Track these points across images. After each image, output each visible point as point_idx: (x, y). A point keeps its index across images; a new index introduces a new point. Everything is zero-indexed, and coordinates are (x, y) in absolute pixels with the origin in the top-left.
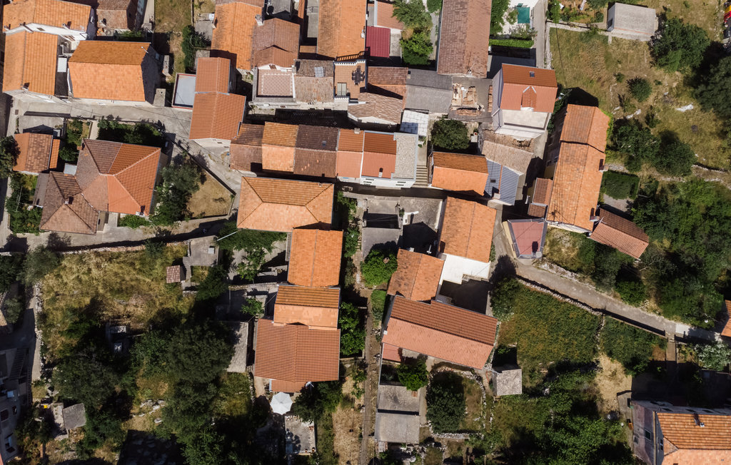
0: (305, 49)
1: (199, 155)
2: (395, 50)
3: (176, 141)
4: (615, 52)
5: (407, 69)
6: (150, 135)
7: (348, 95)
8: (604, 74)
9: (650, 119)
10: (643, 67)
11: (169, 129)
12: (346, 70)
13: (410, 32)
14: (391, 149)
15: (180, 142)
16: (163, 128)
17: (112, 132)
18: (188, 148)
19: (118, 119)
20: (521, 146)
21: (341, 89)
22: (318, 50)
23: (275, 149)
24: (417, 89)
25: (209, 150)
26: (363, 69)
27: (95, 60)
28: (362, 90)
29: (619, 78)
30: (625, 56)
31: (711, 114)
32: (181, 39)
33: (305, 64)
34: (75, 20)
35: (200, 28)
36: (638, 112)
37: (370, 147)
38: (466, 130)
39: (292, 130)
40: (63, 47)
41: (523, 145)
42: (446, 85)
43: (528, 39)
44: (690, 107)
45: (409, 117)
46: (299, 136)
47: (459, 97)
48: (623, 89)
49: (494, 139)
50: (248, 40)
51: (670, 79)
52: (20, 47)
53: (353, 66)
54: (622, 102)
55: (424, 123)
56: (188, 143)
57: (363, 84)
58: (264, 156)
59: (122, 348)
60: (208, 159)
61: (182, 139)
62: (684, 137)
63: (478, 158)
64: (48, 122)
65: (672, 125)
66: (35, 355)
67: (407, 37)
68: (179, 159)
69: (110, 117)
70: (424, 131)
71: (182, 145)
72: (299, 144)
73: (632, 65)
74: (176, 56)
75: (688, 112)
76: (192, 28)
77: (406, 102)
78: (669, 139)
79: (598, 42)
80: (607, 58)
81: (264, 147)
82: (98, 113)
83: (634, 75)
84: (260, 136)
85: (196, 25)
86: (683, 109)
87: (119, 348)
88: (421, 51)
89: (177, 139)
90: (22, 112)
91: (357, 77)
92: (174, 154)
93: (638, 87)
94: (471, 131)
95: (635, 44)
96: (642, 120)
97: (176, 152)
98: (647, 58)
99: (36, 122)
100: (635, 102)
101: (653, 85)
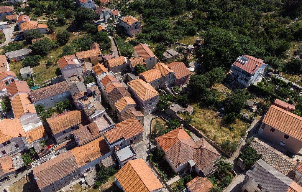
1: (147, 139)
3: (149, 149)
11: (146, 155)
15: (148, 148)
16: (147, 158)
18: (148, 144)
56: (146, 145)
59: (222, 108)
61: (147, 148)
66: (252, 127)
71: (149, 147)
87: (223, 108)
89: (147, 150)
97: (153, 147)
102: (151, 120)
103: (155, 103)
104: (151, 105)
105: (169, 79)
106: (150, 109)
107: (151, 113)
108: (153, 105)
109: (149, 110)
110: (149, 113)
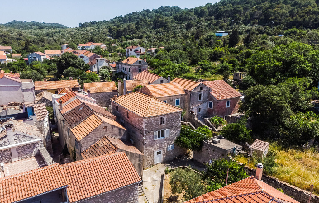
102: (162, 176)
103: (171, 134)
104: (163, 138)
105: (200, 101)
106: (160, 148)
107: (164, 162)
108: (166, 140)
109: (158, 151)
110: (158, 159)
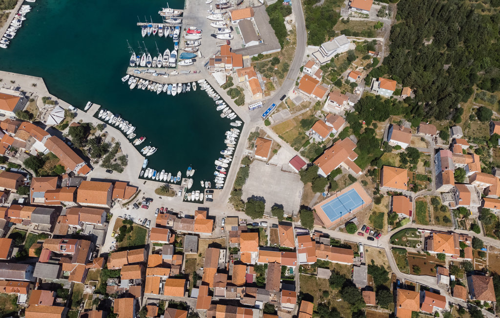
0: (229, 281)
1: (197, 313)
2: (254, 280)
3: (190, 308)
4: (319, 283)
5: (257, 288)
6: (183, 307)
7: (240, 297)
8: (316, 289)
9: (329, 303)
10: (327, 287)
11: (188, 304)
12: (240, 289)
13: (259, 274)
14: (251, 314)
16: (187, 304)
17: (173, 305)
19: (174, 301)
20: (288, 313)
21: (238, 295)
22: (232, 281)
23: (220, 313)
24: (260, 295)
25: (200, 311)
26: (245, 289)
27: (172, 286)
28: (244, 296)
29: (320, 290)
30: (322, 283)
31: (346, 302)
32: (192, 276)
33: (229, 287)
34: (166, 273)
35: (198, 272)
36: (325, 301)
37: (246, 313)
38: (274, 306)
39: (224, 307)
40: (161, 281)
41: (289, 312)
42: (268, 294)
43: (293, 278)
44: (340, 300)
45: (257, 303)
46: (226, 309)
47: (271, 298)
48: (321, 293)
49: (281, 311)
50: (213, 279)
51: (335, 291)
52: (151, 281)
53: (242, 288)
54: (321, 297)
55: (261, 305)
56: (194, 309)
57: (244, 294)
58: (217, 315)
60: (199, 313)
61: (192, 307)
62: (339, 310)
63: (276, 316)
64: (155, 302)
65: (335, 305)
67: (258, 276)
68: (191, 313)
69: (172, 300)
70: (261, 307)
71: (192, 309)
72: (227, 311)
73: (323, 286)
74: (191, 281)
75: (340, 301)
76: (195, 272)
77: (257, 299)
78: (334, 310)
79: (314, 279)
80: (317, 283)
81: (217, 312)
82: (168, 299)
83: (325, 289)
84: (216, 308)
85: (197, 271)
86: (339, 300)
88: (262, 282)
90: (147, 298)
91: (243, 291)
92: (190, 312)
93: (326, 293)
94: (276, 307)
95: (325, 280)
96: (327, 304)
97: (190, 311)
98: (328, 284)
99: (151, 301)
100: (324, 298)
101: (330, 293)
